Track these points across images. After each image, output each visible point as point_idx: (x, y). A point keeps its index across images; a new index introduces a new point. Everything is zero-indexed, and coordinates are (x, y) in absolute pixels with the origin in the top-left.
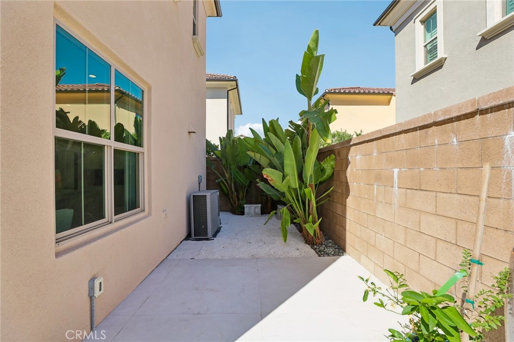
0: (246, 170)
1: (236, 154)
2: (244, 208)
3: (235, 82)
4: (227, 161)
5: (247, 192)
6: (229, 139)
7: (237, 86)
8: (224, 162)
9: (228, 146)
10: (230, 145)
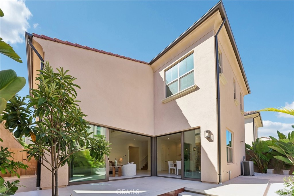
0: (267, 154)
1: (261, 148)
2: (267, 170)
3: (258, 113)
4: (256, 151)
5: (268, 164)
6: (257, 142)
7: (259, 114)
8: (255, 151)
9: (257, 145)
10: (258, 144)
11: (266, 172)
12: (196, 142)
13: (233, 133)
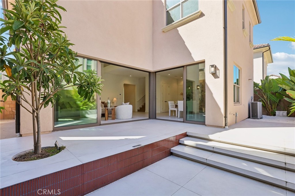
0: (277, 94)
1: (271, 87)
2: (275, 113)
3: (268, 47)
4: (265, 90)
5: (277, 105)
6: (266, 80)
7: (270, 48)
8: (264, 91)
9: (267, 83)
11: (275, 115)
12: (200, 79)
13: (241, 69)
